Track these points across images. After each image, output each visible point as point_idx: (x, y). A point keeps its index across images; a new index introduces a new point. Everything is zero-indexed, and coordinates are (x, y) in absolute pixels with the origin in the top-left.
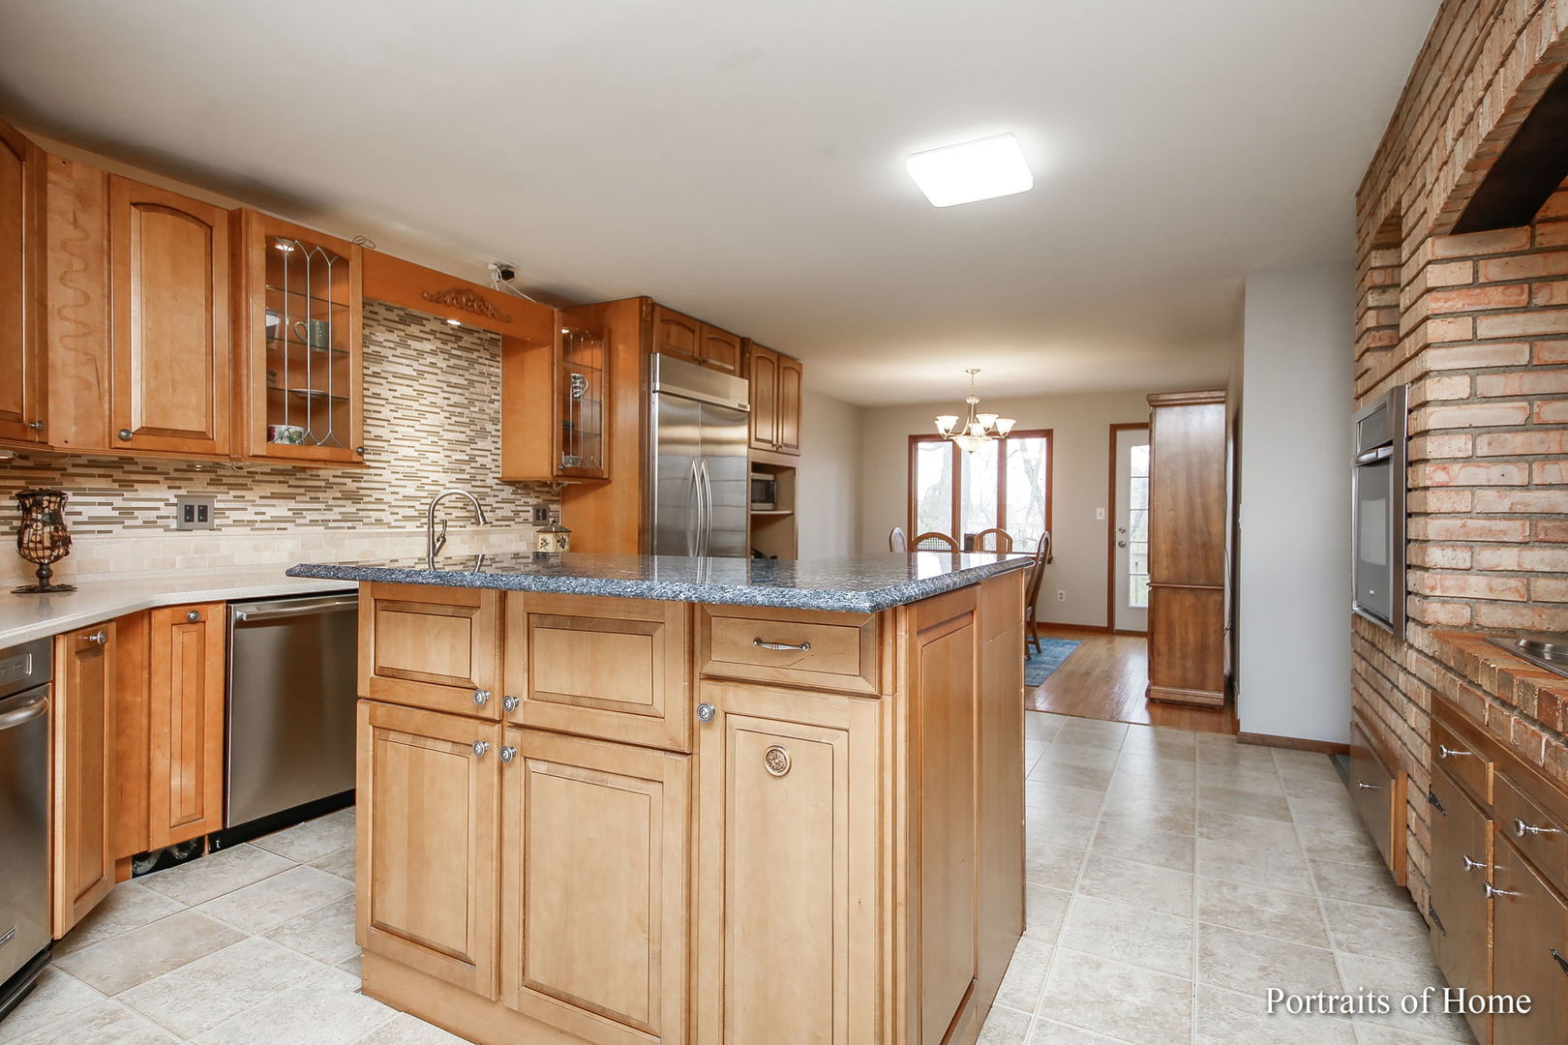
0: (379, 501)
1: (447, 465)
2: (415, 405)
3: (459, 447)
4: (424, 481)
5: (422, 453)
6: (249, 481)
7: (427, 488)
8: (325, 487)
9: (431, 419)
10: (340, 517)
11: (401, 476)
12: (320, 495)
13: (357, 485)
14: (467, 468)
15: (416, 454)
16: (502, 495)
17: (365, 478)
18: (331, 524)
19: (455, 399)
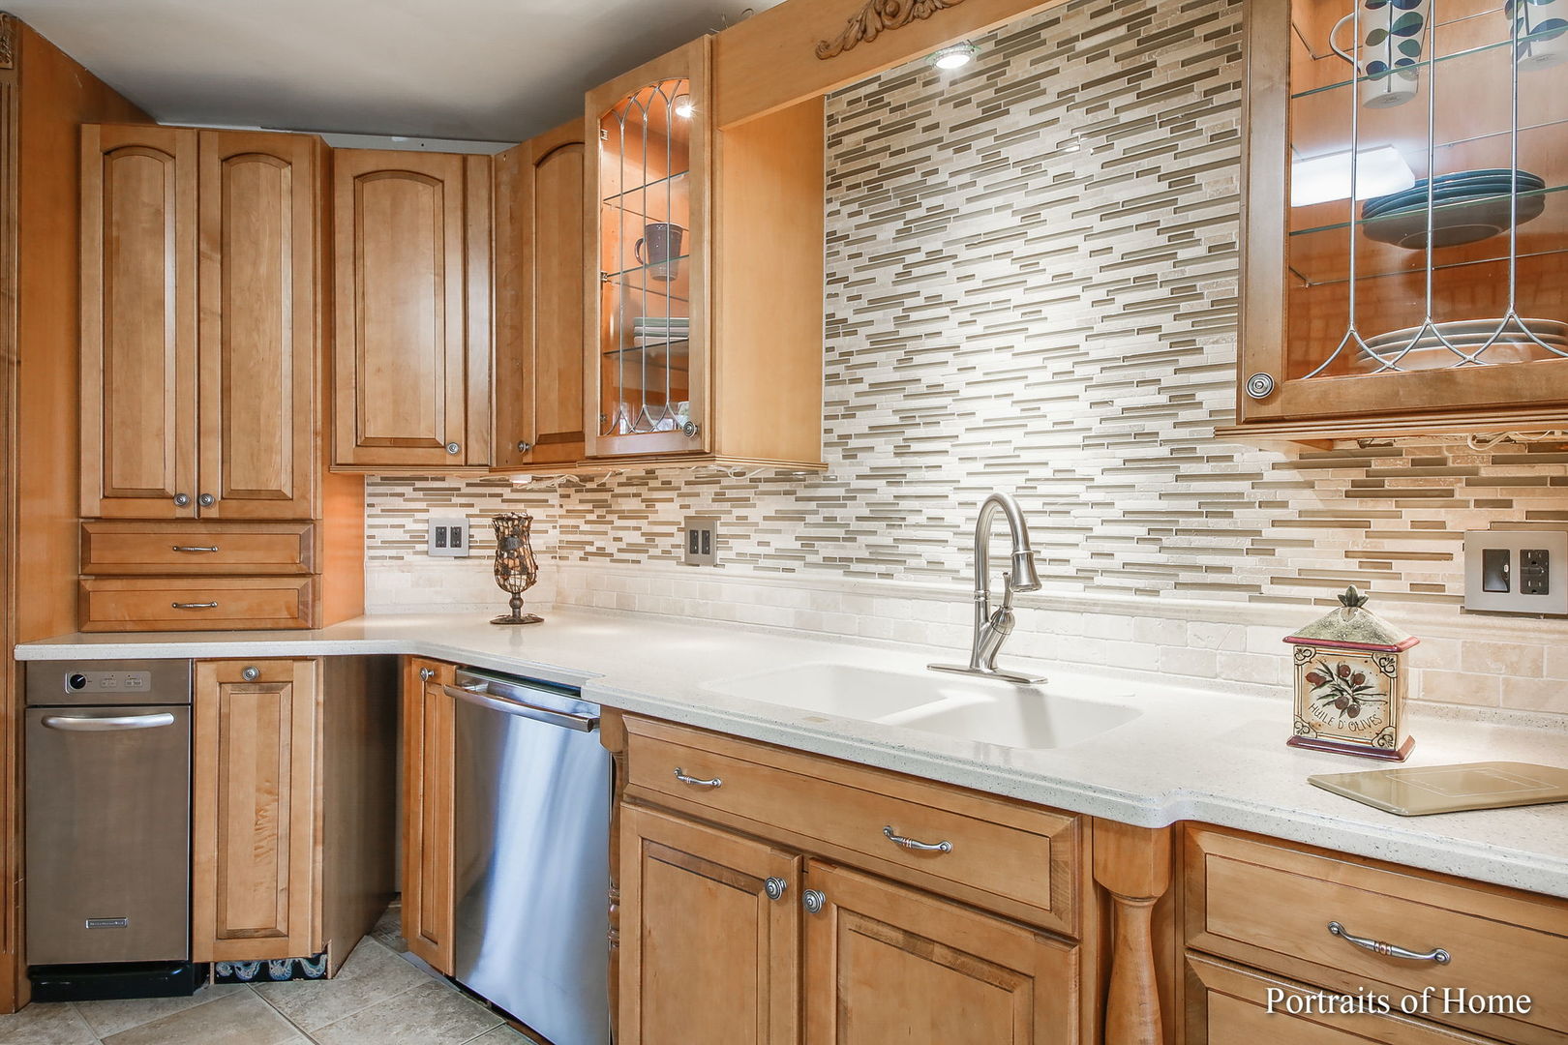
0: (936, 521)
1: (1097, 428)
2: (1017, 295)
3: (1137, 374)
4: (1035, 472)
5: (1031, 407)
6: (749, 493)
7: (1042, 489)
8: (845, 498)
9: (1059, 316)
10: (866, 555)
11: (979, 466)
12: (838, 512)
13: (895, 490)
14: (1164, 428)
15: (1016, 411)
16: (1302, 501)
17: (911, 475)
18: (854, 567)
19: (1124, 244)
